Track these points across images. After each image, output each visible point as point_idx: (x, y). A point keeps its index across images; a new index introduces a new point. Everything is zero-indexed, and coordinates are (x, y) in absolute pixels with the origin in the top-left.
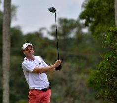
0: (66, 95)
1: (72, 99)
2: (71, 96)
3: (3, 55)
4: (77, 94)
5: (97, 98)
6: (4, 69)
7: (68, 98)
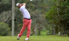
0: (37, 22)
1: (39, 24)
2: (39, 23)
3: (12, 6)
4: (41, 22)
5: (49, 24)
6: (12, 11)
7: (37, 24)
